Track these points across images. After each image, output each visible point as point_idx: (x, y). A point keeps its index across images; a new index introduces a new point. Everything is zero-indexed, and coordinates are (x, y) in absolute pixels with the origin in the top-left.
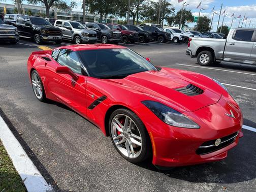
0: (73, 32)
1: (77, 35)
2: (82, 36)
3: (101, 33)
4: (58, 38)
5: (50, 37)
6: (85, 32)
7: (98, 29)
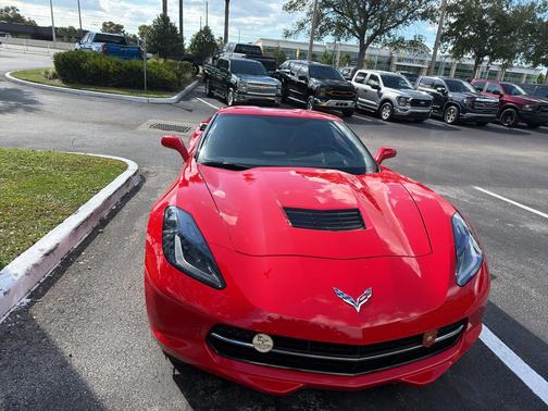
0: (381, 95)
1: (387, 100)
2: (396, 103)
3: (447, 99)
4: (346, 104)
5: (332, 102)
6: (406, 95)
7: (442, 91)
